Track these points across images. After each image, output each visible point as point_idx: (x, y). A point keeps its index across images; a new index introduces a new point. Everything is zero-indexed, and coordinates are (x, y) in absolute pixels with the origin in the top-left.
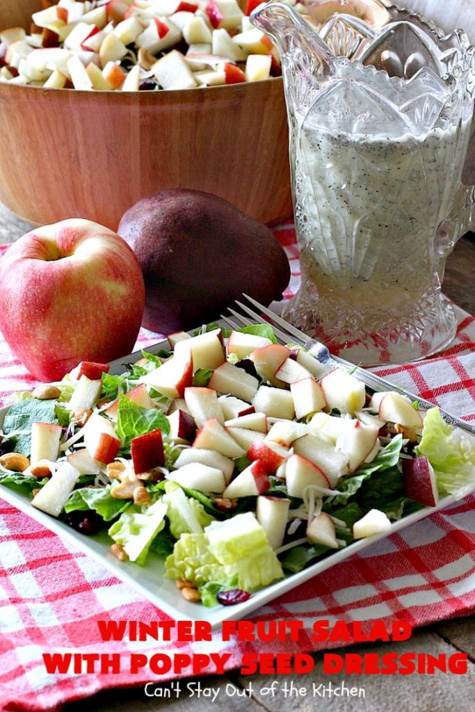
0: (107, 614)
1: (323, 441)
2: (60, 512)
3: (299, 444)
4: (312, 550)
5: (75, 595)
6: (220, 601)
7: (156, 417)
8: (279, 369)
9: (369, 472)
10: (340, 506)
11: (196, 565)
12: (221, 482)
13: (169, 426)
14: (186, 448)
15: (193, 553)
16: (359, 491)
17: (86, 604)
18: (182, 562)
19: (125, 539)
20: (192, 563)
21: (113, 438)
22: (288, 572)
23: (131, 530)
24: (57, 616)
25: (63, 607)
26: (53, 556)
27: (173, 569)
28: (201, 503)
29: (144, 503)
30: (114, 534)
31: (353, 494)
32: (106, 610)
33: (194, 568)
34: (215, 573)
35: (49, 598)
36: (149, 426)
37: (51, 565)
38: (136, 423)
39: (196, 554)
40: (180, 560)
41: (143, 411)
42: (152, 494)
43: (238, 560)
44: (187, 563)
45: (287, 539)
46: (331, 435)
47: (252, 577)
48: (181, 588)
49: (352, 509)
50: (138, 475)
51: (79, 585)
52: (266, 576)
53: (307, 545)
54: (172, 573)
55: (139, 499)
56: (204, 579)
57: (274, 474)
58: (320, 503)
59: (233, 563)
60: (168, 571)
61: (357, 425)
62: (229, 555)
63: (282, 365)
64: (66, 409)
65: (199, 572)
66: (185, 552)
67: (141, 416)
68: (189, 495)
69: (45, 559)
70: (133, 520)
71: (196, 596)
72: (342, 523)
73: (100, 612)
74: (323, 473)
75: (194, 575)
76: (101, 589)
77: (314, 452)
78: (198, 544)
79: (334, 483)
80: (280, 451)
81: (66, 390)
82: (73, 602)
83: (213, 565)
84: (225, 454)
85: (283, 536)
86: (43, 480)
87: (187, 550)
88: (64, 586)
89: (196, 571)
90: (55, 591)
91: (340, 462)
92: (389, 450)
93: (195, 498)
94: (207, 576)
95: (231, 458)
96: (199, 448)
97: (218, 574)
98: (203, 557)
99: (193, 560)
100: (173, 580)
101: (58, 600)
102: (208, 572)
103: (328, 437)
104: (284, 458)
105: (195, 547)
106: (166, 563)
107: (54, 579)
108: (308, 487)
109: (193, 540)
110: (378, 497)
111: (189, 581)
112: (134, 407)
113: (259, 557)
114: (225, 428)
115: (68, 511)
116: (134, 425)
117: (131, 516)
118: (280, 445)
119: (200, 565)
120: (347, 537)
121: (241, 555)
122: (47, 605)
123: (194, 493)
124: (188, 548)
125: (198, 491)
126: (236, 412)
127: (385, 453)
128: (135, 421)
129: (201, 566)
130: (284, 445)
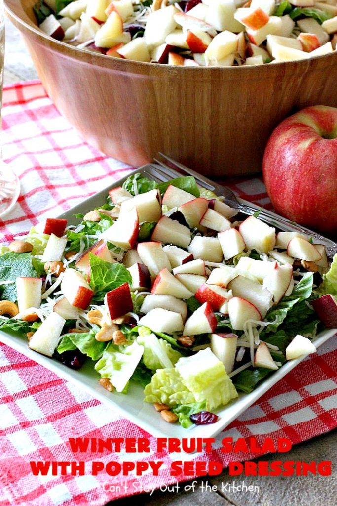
0: (98, 431)
1: (252, 281)
2: (53, 353)
3: (234, 284)
4: (256, 372)
5: (70, 415)
6: (194, 422)
7: (119, 270)
8: (203, 218)
9: (291, 304)
10: (271, 333)
11: (170, 392)
12: (180, 322)
13: (131, 277)
14: (148, 295)
15: (167, 383)
16: (285, 320)
17: (81, 422)
18: (158, 390)
19: (110, 374)
20: (167, 391)
21: (88, 290)
22: (242, 393)
23: (114, 365)
24: (60, 435)
25: (63, 425)
26: (47, 382)
27: (151, 395)
28: (169, 342)
29: (122, 344)
30: (100, 369)
31: (281, 323)
32: (97, 428)
33: (168, 395)
34: (186, 398)
35: (51, 419)
36: (116, 278)
37: (47, 390)
38: (105, 276)
39: (170, 384)
40: (156, 389)
41: (108, 265)
42: (126, 336)
43: (204, 389)
44: (163, 391)
45: (237, 365)
46: (256, 275)
47: (215, 400)
48: (160, 411)
49: (282, 336)
50: (114, 320)
51: (72, 406)
52: (225, 398)
53: (252, 368)
54: (150, 399)
55: (118, 341)
56: (177, 403)
57: (218, 311)
58: (257, 333)
59: (201, 392)
60: (147, 397)
61: (276, 267)
62: (198, 386)
63: (205, 214)
64: (42, 262)
65: (173, 398)
66: (160, 383)
67: (108, 270)
68: (159, 337)
69: (42, 385)
70: (115, 358)
71: (174, 418)
72: (275, 348)
73: (93, 429)
74: (256, 309)
75: (168, 400)
76: (89, 409)
77: (247, 291)
78: (171, 377)
79: (264, 314)
80: (222, 293)
81: (35, 241)
82: (69, 421)
83: (184, 392)
84: (178, 297)
85: (233, 363)
86: (34, 324)
87: (162, 382)
88: (61, 408)
89: (170, 397)
90: (55, 412)
91: (267, 298)
92: (303, 285)
93: (164, 339)
94: (179, 400)
95: (182, 300)
96: (158, 294)
97: (188, 398)
98: (175, 386)
99: (168, 388)
100: (152, 403)
101: (58, 420)
102: (181, 397)
103: (255, 277)
104: (226, 299)
105: (169, 379)
106: (145, 391)
107: (51, 402)
108: (247, 322)
109: (167, 374)
110: (297, 322)
111: (164, 405)
112: (101, 263)
113: (220, 384)
114: (176, 276)
115: (60, 352)
116: (104, 278)
117: (113, 355)
118: (220, 287)
119: (173, 393)
120: (282, 359)
121: (207, 384)
122: (50, 425)
123: (163, 335)
124: (163, 380)
125: (165, 333)
126: (180, 260)
127: (300, 287)
128: (104, 275)
129: (175, 393)
130: (223, 287)
